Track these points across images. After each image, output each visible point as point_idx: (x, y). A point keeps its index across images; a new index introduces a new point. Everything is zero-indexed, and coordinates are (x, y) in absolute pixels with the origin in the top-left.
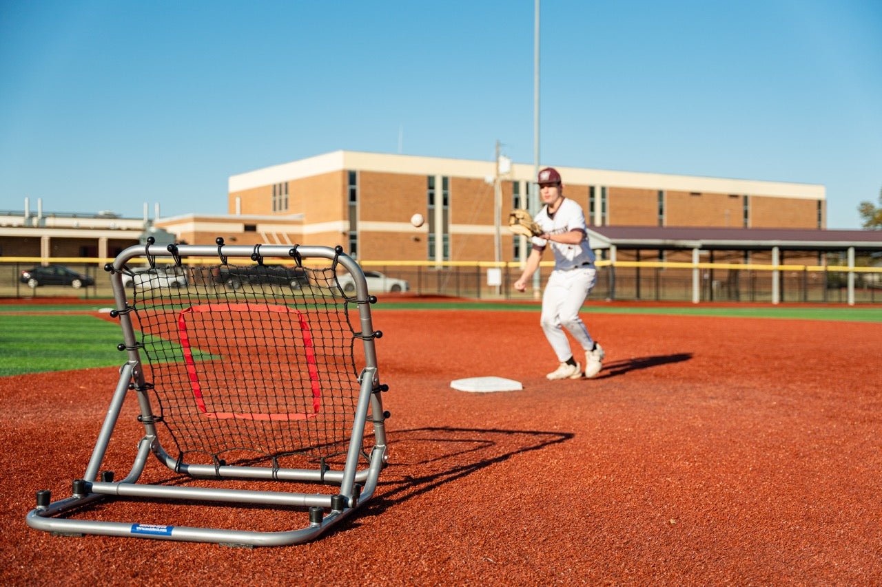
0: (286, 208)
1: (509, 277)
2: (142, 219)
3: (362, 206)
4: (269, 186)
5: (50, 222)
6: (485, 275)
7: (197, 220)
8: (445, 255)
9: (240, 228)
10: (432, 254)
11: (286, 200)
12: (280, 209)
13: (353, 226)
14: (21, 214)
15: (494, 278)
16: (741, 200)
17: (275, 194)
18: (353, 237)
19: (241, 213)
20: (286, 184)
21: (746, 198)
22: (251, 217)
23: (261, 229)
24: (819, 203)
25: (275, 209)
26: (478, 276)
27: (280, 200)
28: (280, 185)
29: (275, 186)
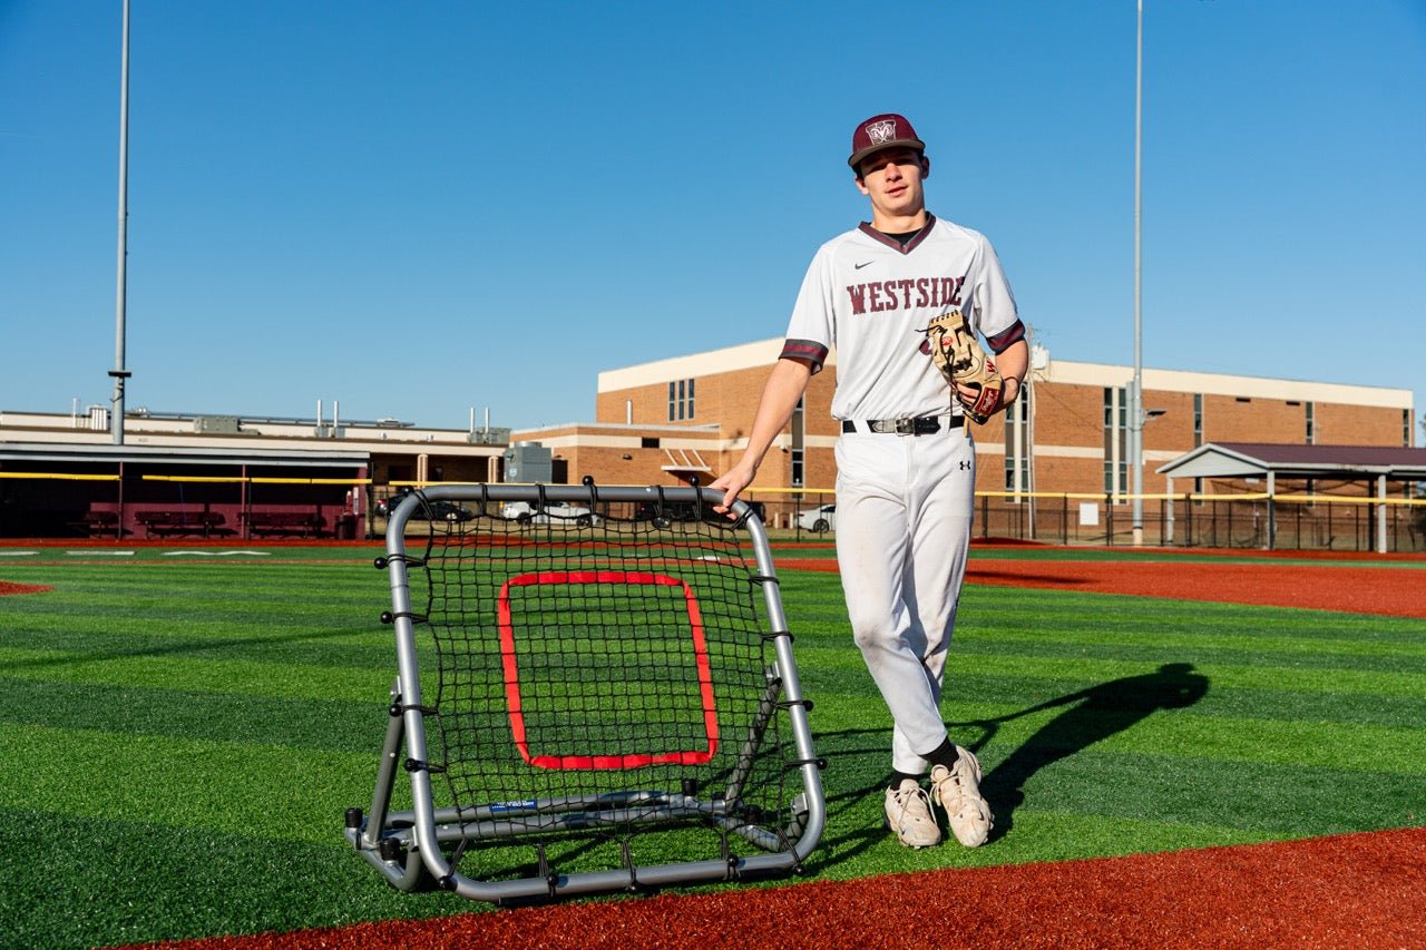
0: (691, 415)
1: (1109, 516)
2: (468, 431)
3: (808, 413)
4: (664, 384)
5: (350, 433)
6: (1077, 513)
7: (582, 431)
8: (1025, 485)
9: (637, 443)
10: (1009, 483)
11: (691, 402)
12: (681, 417)
13: (797, 441)
14: (310, 423)
15: (1089, 515)
16: (1303, 408)
17: (672, 396)
18: (798, 456)
19: (632, 422)
20: (692, 381)
21: (1309, 405)
22: (651, 428)
23: (665, 444)
24: (1406, 413)
25: (672, 418)
26: (1064, 514)
27: (682, 404)
28: (682, 383)
29: (673, 384)
